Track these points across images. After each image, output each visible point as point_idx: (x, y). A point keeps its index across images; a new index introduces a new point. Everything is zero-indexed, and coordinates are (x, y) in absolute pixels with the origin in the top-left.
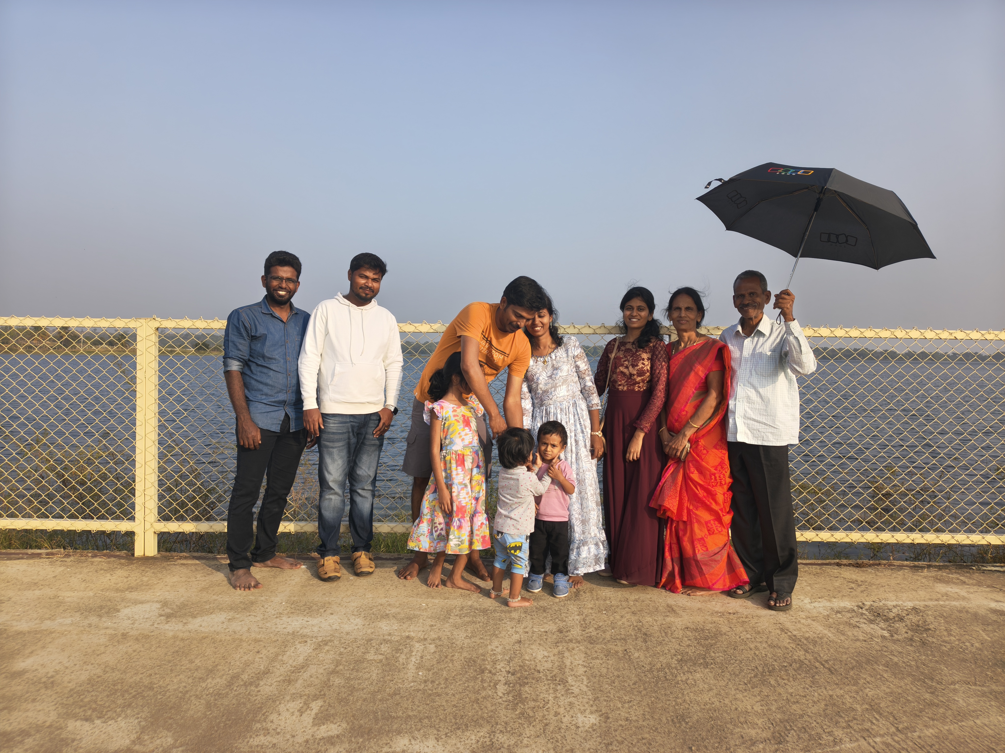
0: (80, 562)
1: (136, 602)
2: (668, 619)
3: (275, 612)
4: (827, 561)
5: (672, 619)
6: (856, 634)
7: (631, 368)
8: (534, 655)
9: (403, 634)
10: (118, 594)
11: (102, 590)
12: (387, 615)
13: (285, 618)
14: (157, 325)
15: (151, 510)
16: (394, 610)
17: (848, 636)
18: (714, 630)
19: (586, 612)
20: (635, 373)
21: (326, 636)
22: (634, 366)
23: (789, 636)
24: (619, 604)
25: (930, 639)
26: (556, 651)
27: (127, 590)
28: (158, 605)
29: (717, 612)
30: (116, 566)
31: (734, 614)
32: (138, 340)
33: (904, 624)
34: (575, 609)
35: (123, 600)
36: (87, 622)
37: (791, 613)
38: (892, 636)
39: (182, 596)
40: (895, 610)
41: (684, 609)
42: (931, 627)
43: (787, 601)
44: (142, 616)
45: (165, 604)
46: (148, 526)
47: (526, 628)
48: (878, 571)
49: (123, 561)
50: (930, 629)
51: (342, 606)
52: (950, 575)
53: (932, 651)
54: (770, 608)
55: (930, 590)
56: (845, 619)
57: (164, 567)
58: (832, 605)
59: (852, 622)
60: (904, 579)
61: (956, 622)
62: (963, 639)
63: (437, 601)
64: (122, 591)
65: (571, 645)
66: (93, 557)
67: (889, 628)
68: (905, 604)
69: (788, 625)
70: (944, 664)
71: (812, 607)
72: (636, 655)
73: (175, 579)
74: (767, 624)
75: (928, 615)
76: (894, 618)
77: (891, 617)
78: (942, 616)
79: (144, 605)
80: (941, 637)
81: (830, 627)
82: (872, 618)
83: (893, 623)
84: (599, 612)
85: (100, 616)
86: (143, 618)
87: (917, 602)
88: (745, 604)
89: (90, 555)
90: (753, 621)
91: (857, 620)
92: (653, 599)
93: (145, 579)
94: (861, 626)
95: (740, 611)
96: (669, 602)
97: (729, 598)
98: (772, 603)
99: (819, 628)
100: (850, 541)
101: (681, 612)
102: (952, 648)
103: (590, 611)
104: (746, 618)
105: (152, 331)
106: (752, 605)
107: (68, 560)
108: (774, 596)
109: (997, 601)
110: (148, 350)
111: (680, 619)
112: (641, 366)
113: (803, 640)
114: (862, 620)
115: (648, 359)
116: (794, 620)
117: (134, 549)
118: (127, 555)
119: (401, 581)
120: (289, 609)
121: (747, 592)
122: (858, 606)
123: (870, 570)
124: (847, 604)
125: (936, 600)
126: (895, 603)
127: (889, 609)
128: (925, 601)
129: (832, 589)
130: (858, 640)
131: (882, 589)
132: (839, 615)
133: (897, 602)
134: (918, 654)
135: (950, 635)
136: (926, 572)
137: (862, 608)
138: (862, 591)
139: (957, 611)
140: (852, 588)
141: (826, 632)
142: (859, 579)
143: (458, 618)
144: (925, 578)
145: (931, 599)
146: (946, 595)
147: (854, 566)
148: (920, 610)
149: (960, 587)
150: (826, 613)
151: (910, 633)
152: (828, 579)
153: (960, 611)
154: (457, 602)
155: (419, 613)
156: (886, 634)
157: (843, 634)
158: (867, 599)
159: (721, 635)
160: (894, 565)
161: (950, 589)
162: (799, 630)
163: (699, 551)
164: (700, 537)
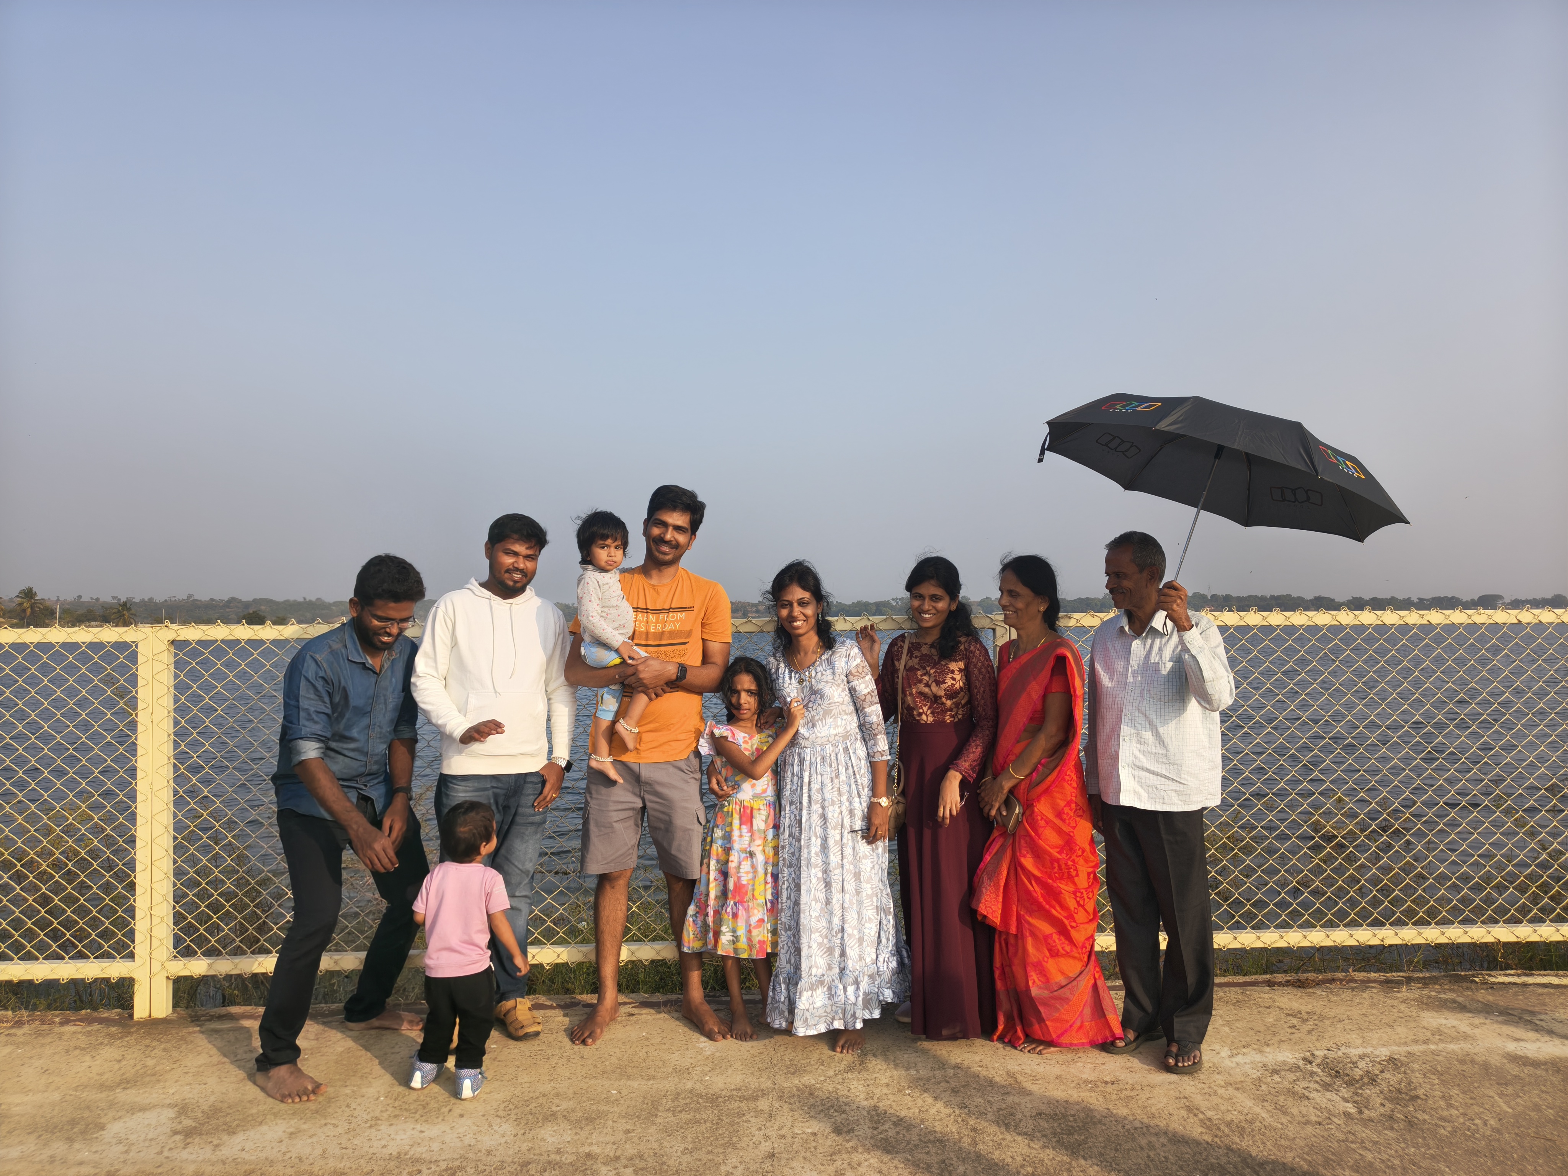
0: (39, 1034)
1: (134, 1109)
2: (1009, 1099)
3: (369, 1117)
4: (1253, 978)
5: (1016, 1099)
6: (1304, 1111)
7: (934, 688)
9: (581, 1150)
10: (104, 1095)
11: (76, 1089)
12: (554, 1114)
13: (384, 1128)
14: (172, 636)
15: (161, 941)
16: (565, 1105)
17: (1293, 1116)
18: (1082, 1115)
19: (878, 1092)
20: (942, 693)
21: (453, 1160)
22: (938, 683)
23: (1201, 1120)
24: (931, 1074)
25: (1420, 1115)
27: (119, 1085)
28: (171, 1113)
29: (1086, 1082)
30: (101, 1040)
31: (1113, 1083)
32: (139, 662)
33: (1377, 1089)
34: (861, 1088)
35: (111, 1105)
36: (47, 1152)
37: (1202, 1076)
38: (1361, 1112)
39: (213, 1093)
40: (1362, 1064)
41: (1035, 1079)
42: (1420, 1092)
43: (1194, 1057)
44: (143, 1136)
45: (183, 1109)
46: (156, 967)
47: (781, 1128)
48: (1331, 992)
49: (113, 1029)
50: (1418, 1097)
52: (1442, 996)
53: (1424, 1138)
54: (1169, 1069)
55: (1413, 1024)
56: (1286, 1084)
57: (183, 1038)
58: (1264, 1059)
59: (1299, 1088)
60: (1373, 1005)
61: (1457, 1081)
62: (1470, 1113)
63: (635, 1084)
64: (111, 1088)
66: (62, 1024)
67: (1356, 1098)
68: (1377, 1052)
69: (1199, 1100)
71: (1234, 1065)
73: (202, 1059)
74: (1165, 1100)
75: (1413, 1071)
76: (1362, 1077)
77: (1357, 1077)
78: (1434, 1071)
79: (148, 1114)
80: (1436, 1110)
81: (1264, 1100)
82: (1328, 1080)
83: (1361, 1088)
84: (899, 1091)
85: (70, 1140)
86: (145, 1140)
87: (1395, 1048)
88: (1129, 1064)
89: (57, 1020)
90: (1143, 1096)
91: (1305, 1084)
92: (984, 1063)
93: (150, 1062)
94: (1311, 1095)
95: (1123, 1077)
96: (1009, 1067)
97: (1104, 1054)
98: (1171, 1061)
99: (1247, 1103)
100: (1286, 945)
102: (1455, 1131)
103: (885, 1091)
104: (1133, 1089)
105: (163, 646)
106: (1141, 1065)
107: (19, 1032)
108: (1174, 1049)
109: (1517, 1040)
110: (157, 677)
112: (949, 682)
113: (1222, 1127)
114: (1313, 1085)
115: (960, 670)
116: (1207, 1090)
117: (133, 1007)
118: (122, 1017)
119: (576, 1047)
120: (390, 1109)
121: (1131, 1043)
122: (1305, 1059)
123: (1319, 992)
124: (1287, 1055)
125: (1425, 1042)
126: (1360, 1051)
127: (1353, 1063)
128: (1406, 1044)
129: (1262, 1028)
130: (1308, 1122)
131: (1340, 1025)
132: (1276, 1078)
133: (1364, 1050)
134: (1403, 1145)
135: (1450, 1106)
136: (1404, 992)
137: (1311, 1063)
138: (1309, 1032)
139: (1458, 1060)
140: (1294, 1027)
141: (1257, 1110)
142: (1304, 1009)
143: (670, 1114)
144: (1404, 1001)
145: (1416, 1042)
146: (1438, 1031)
147: (1293, 986)
148: (1400, 1061)
149: (1460, 1016)
150: (1255, 1074)
151: (1388, 1105)
152: (1255, 1012)
153: (1462, 1062)
154: (669, 1085)
155: (605, 1108)
156: (1351, 1108)
157: (1285, 1113)
158: (1318, 1044)
159: (1094, 1124)
160: (1356, 981)
161: (1444, 1021)
162: (1216, 1108)
163: (1034, 982)
164: (1035, 960)
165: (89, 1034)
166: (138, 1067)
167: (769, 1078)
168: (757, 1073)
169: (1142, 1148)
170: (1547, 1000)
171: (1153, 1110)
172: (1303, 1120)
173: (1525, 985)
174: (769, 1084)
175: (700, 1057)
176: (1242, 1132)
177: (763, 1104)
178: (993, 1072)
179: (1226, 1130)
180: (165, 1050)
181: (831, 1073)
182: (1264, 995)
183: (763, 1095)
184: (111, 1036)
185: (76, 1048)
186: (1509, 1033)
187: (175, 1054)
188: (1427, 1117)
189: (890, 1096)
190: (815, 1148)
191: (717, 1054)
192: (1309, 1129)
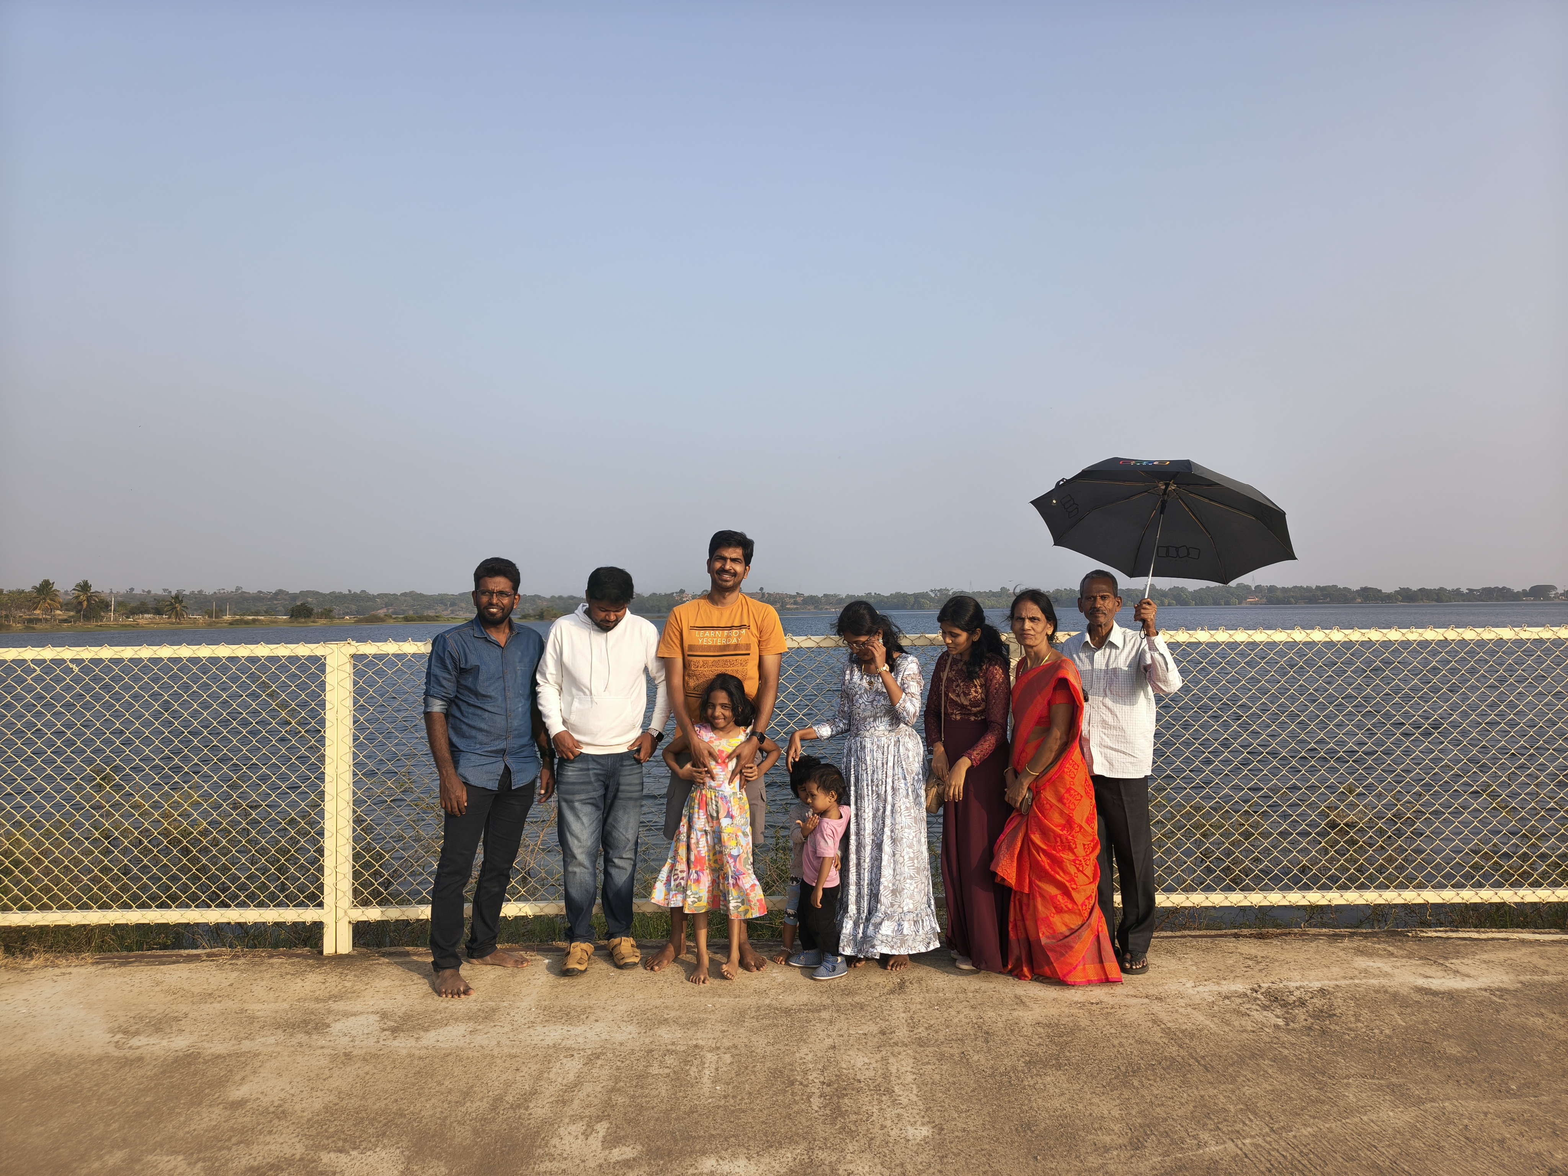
1: (347, 1014)
2: (1015, 1014)
3: (526, 1021)
5: (1021, 1014)
6: (1243, 1023)
8: (852, 1062)
10: (321, 1005)
11: (298, 1001)
13: (539, 1028)
15: (344, 895)
16: (673, 1014)
17: (1234, 1026)
18: (1071, 1024)
19: (913, 1007)
23: (1162, 1029)
24: (955, 996)
26: (878, 1056)
27: (330, 999)
28: (376, 1017)
29: (1076, 1003)
31: (1097, 1004)
33: (1305, 1010)
34: (900, 1005)
35: (330, 1012)
36: (295, 1041)
38: (1287, 1024)
39: (402, 1005)
40: (1297, 993)
41: (1036, 1001)
42: (1338, 1012)
44: (361, 1032)
45: (384, 1015)
46: (340, 913)
48: (1285, 942)
49: (309, 962)
50: (1335, 1015)
51: (607, 1011)
56: (1234, 1006)
59: (1242, 1009)
60: (1317, 952)
61: (1369, 1005)
62: (1372, 1025)
63: (725, 1000)
64: (324, 1001)
65: (896, 1049)
66: (269, 957)
67: (1286, 1015)
69: (1163, 1016)
70: (1343, 1055)
72: (976, 1058)
74: (1137, 1016)
75: (1336, 998)
76: (1294, 1002)
77: (1291, 1002)
78: (1353, 998)
79: (358, 1018)
81: (1214, 1016)
82: (1267, 1003)
83: (1291, 1009)
84: (930, 1007)
85: (308, 1033)
86: (363, 1034)
87: (1327, 982)
89: (264, 954)
91: (1248, 1006)
93: (347, 984)
94: (1252, 1014)
95: (1105, 1000)
99: (1200, 1018)
101: (1031, 1004)
103: (919, 1006)
104: (1112, 1008)
111: (1030, 1013)
113: (1178, 1033)
114: (1254, 1007)
116: (1170, 1009)
117: (322, 945)
118: (314, 954)
120: (542, 1017)
122: (1252, 989)
123: (1275, 942)
124: (1239, 986)
125: (1351, 978)
126: (1298, 984)
127: (1290, 992)
128: (1336, 979)
129: (1223, 968)
130: (1245, 1031)
131: (1287, 966)
132: (1227, 1002)
133: (1302, 984)
134: (1314, 1046)
135: (1358, 1021)
136: (1346, 942)
137: (1256, 992)
138: (1260, 971)
139: (1374, 991)
140: (1249, 967)
141: (1207, 1022)
142: (1260, 954)
143: (754, 1020)
144: (1344, 949)
145: (1345, 978)
146: (1366, 971)
147: (1255, 937)
148: (1328, 991)
149: (1386, 960)
150: (1211, 999)
151: (1310, 1020)
152: (1219, 956)
153: (1377, 992)
154: (752, 1001)
155: (705, 1016)
156: (1280, 1022)
157: (1228, 1025)
158: (1265, 979)
159: (1080, 1030)
160: (1308, 935)
161: (1372, 964)
162: (1175, 1021)
163: (1043, 934)
164: (1044, 916)
165: (293, 964)
166: (340, 987)
167: (828, 998)
168: (820, 994)
169: (1114, 1046)
170: (1462, 949)
171: (1126, 1022)
172: (1241, 1029)
173: (1448, 938)
174: (829, 1001)
175: (773, 983)
176: (1192, 1036)
177: (825, 1014)
178: (1003, 995)
179: (1181, 1035)
180: (355, 976)
181: (877, 995)
182: (1230, 944)
183: (825, 1009)
184: (312, 966)
185: (287, 974)
186: (1422, 972)
187: (365, 979)
188: (1337, 1028)
189: (923, 1010)
190: (866, 1043)
191: (787, 981)
192: (1245, 1035)
